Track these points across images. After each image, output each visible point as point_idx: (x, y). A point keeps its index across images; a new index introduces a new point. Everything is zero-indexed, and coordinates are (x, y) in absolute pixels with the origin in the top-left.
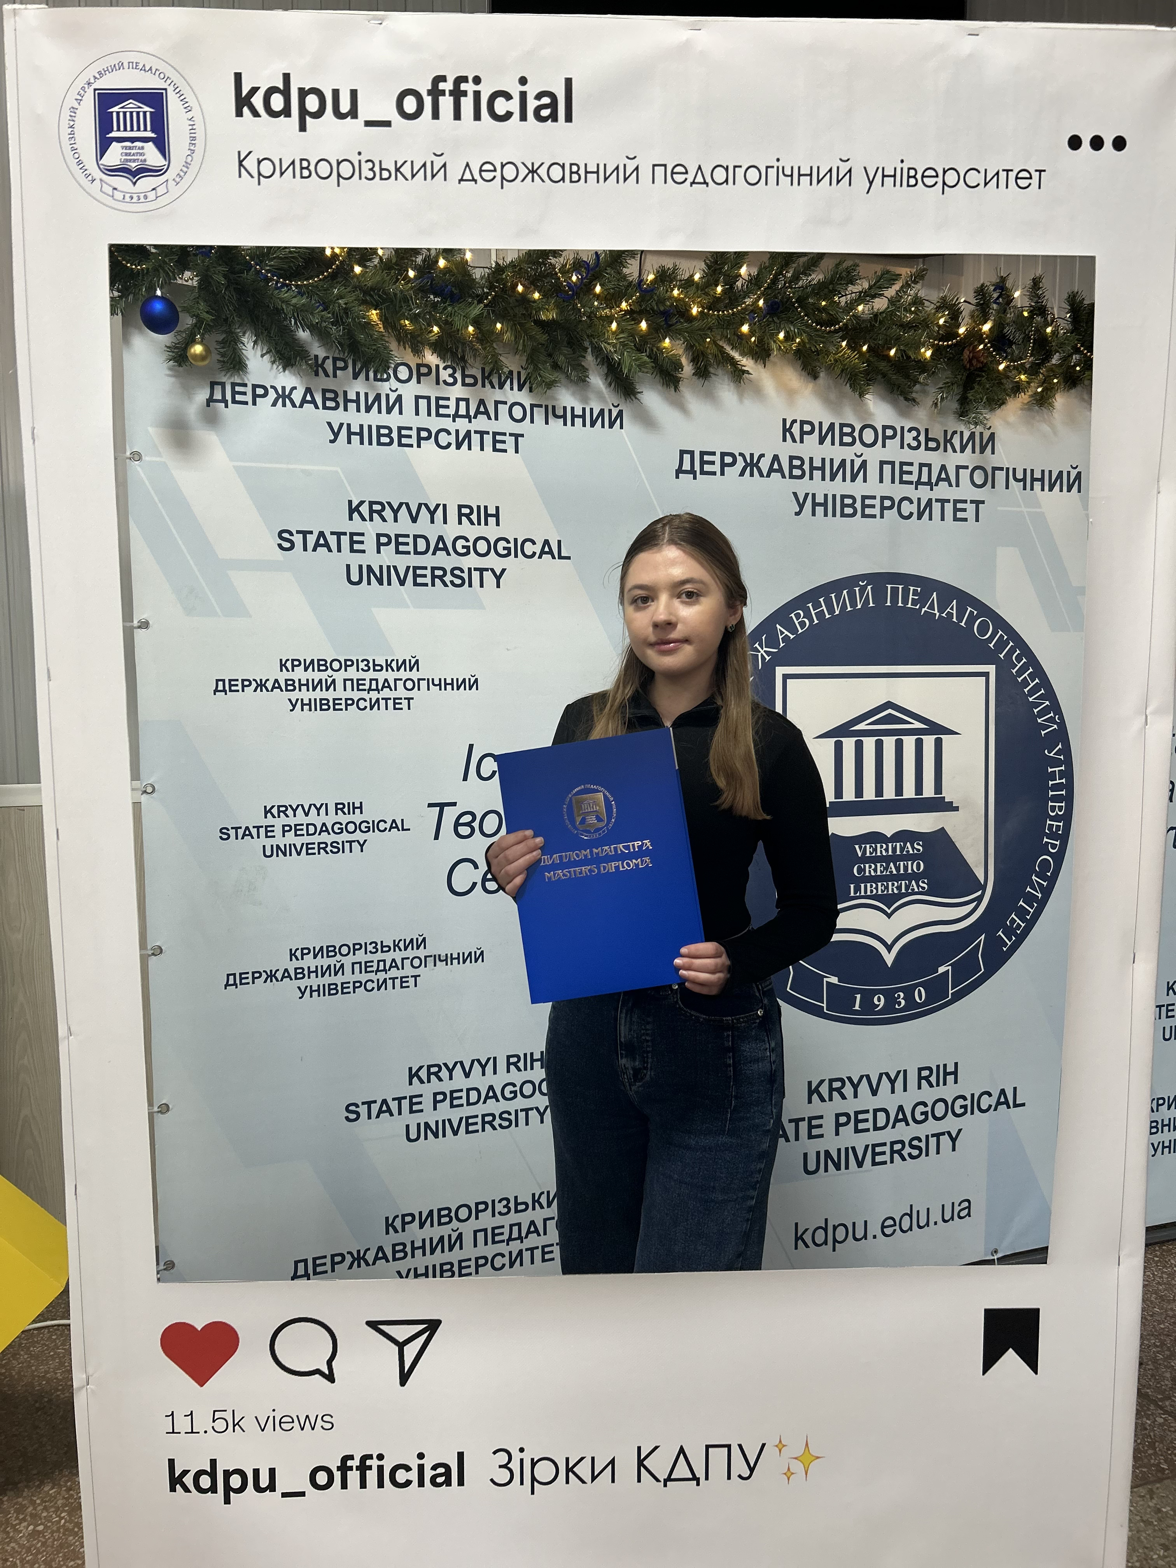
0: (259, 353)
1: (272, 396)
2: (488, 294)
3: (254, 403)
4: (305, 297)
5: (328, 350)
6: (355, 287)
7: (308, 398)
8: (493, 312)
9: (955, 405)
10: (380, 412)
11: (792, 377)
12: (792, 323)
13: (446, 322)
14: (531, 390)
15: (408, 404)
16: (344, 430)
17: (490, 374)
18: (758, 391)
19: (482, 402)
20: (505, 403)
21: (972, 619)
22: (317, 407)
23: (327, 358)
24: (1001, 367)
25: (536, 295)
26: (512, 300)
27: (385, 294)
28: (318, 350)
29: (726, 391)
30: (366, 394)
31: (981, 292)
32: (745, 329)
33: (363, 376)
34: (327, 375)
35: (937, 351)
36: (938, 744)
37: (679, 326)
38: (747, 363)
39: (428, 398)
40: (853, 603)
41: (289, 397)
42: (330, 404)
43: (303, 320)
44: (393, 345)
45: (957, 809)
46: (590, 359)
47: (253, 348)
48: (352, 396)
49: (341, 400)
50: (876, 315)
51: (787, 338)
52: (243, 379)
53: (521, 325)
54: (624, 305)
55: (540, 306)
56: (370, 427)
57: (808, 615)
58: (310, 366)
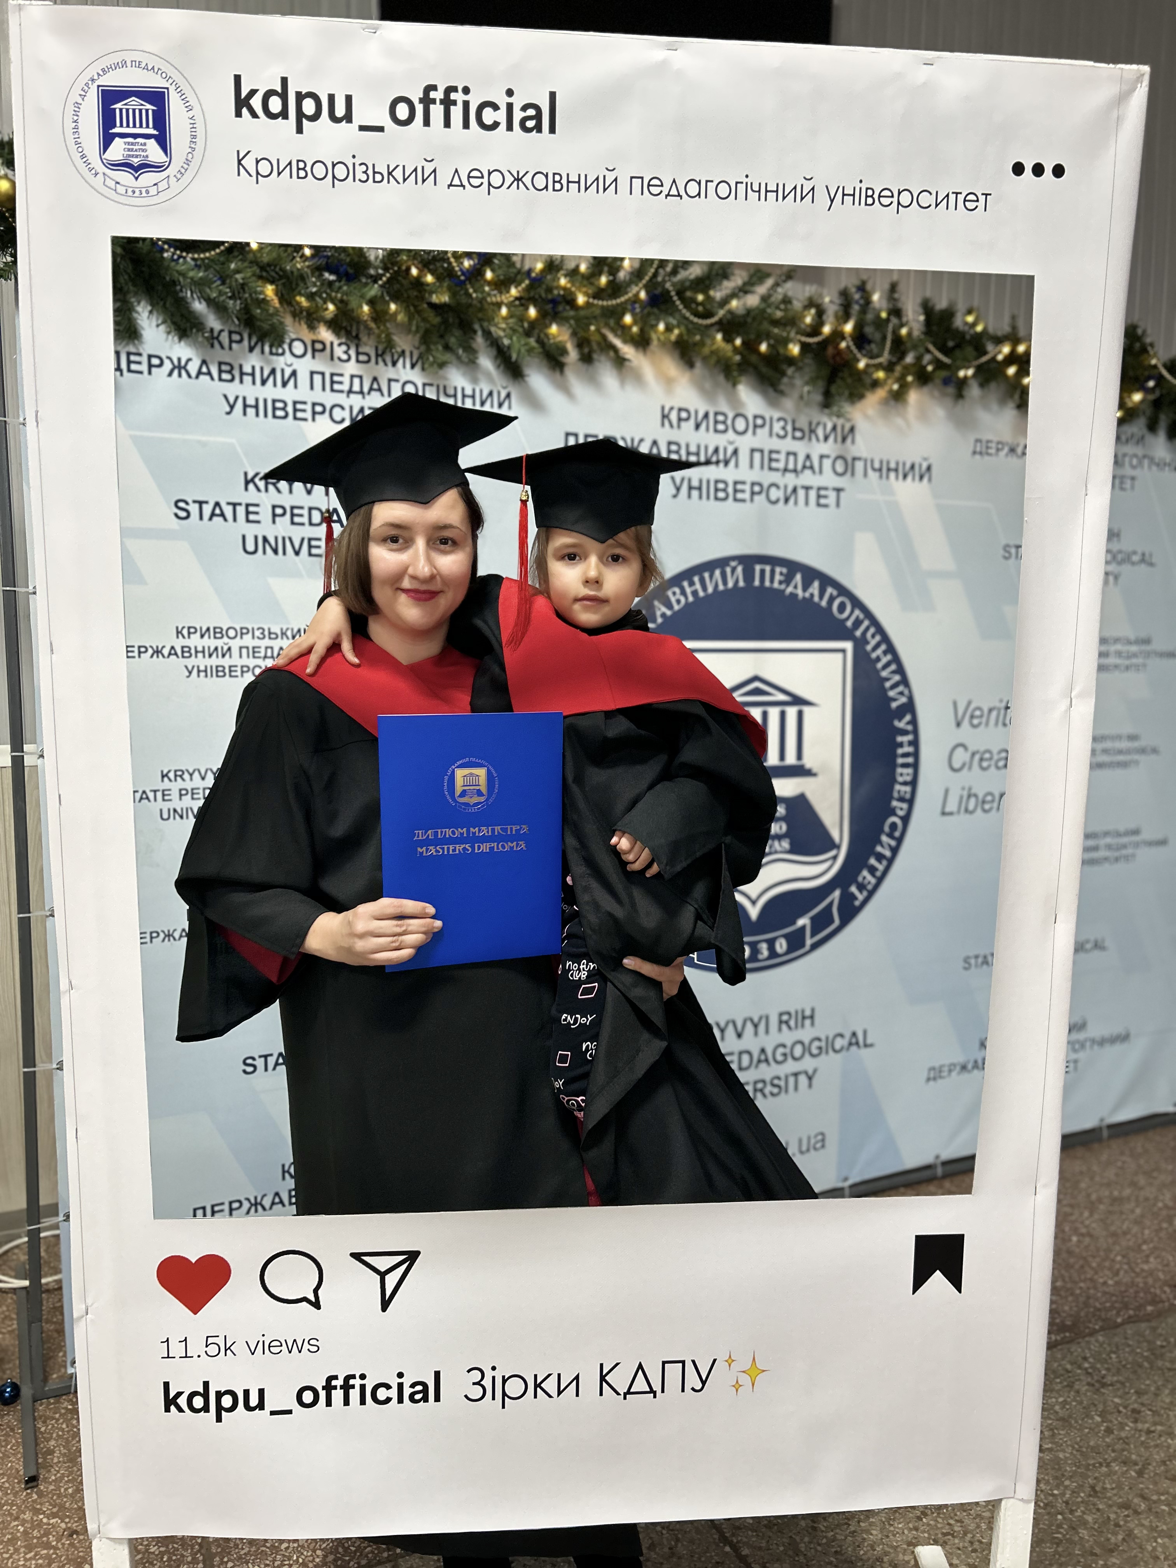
0: (154, 323)
1: (168, 366)
2: (383, 275)
3: (150, 373)
4: (203, 268)
5: (224, 323)
6: (251, 262)
7: (204, 369)
8: (388, 293)
9: (818, 398)
10: (275, 385)
11: (671, 366)
12: (671, 314)
13: (342, 301)
14: (423, 369)
15: (303, 378)
16: (239, 405)
17: (384, 353)
18: (638, 379)
19: (375, 379)
20: (397, 381)
21: (832, 599)
22: (212, 379)
23: (221, 331)
24: (862, 365)
25: (429, 278)
26: (405, 282)
27: (281, 269)
28: (213, 322)
29: (608, 377)
30: (262, 369)
31: (844, 294)
32: (628, 319)
33: (258, 350)
34: (222, 347)
35: (805, 347)
36: (800, 714)
37: (565, 314)
38: (627, 350)
39: (323, 374)
40: (725, 582)
41: (185, 368)
42: (225, 376)
43: (200, 293)
44: (288, 320)
45: (815, 775)
46: (480, 340)
47: (148, 317)
48: (247, 369)
49: (236, 373)
50: (749, 311)
51: (669, 329)
52: (137, 348)
53: (415, 307)
54: (514, 292)
55: (433, 289)
56: (265, 401)
57: (683, 593)
58: (207, 338)
